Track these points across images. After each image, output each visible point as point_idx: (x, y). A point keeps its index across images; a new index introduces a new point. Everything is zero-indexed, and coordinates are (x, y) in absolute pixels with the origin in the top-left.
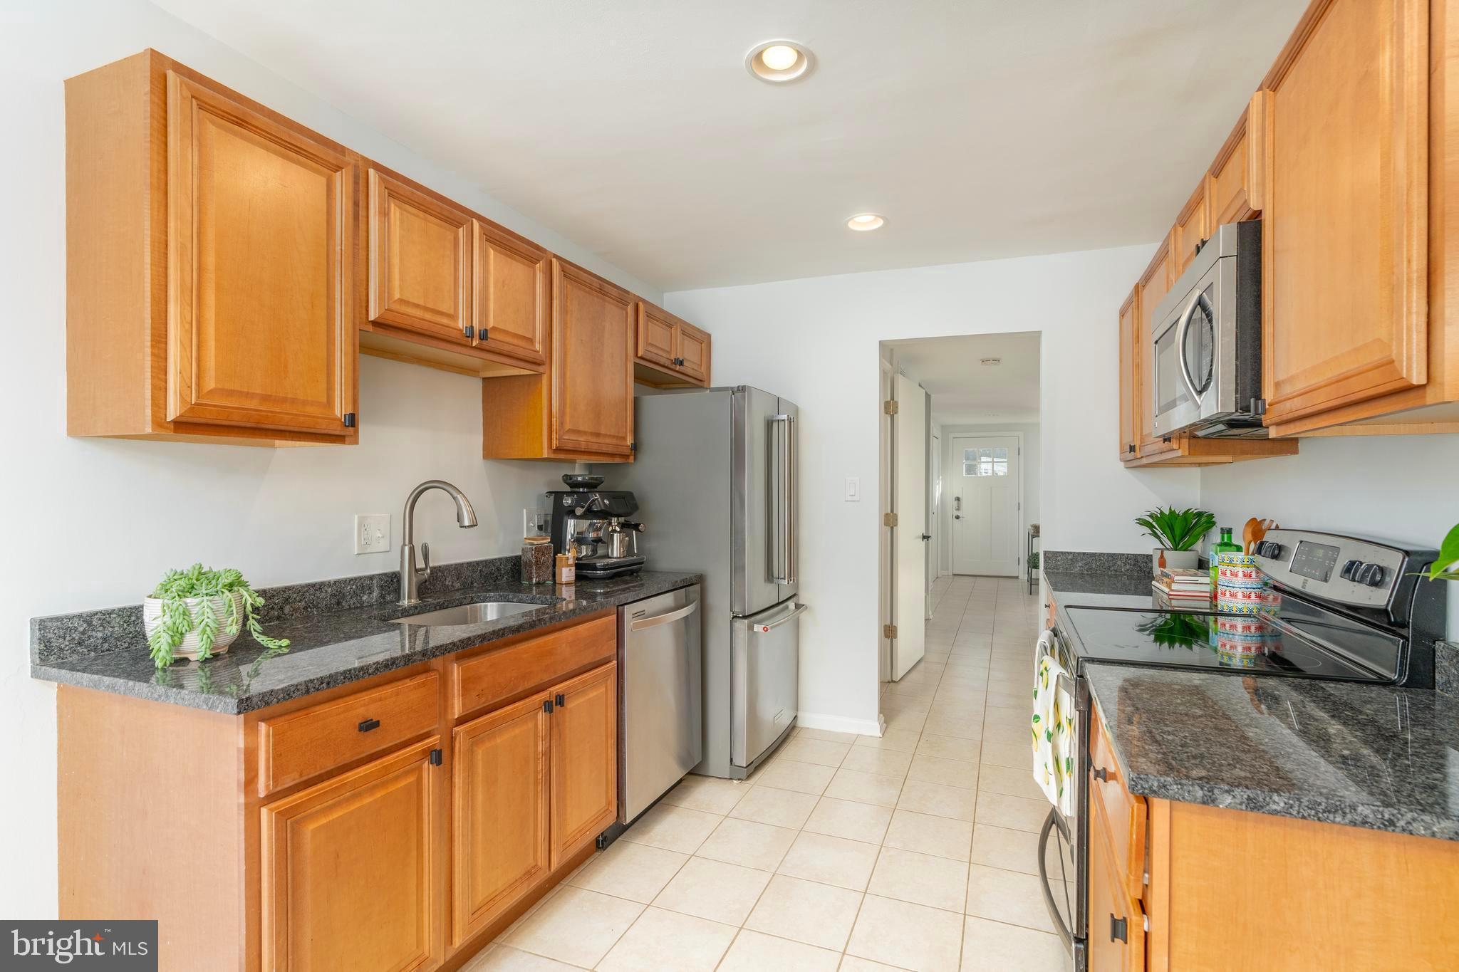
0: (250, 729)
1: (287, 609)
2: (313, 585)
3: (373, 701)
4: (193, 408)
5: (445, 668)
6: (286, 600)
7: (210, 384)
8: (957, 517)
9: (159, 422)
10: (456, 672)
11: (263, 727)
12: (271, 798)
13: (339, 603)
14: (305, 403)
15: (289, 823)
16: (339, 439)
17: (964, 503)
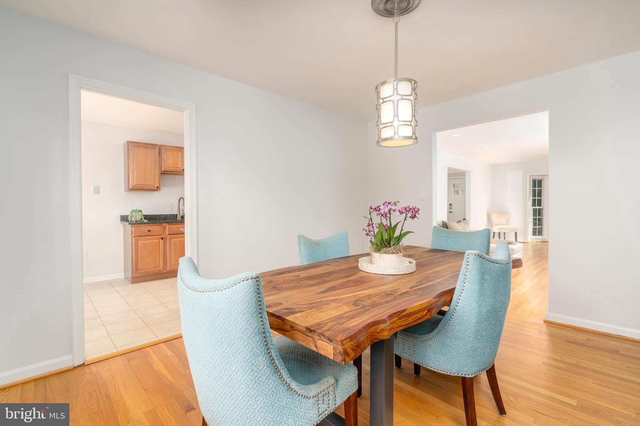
0: (132, 227)
1: (156, 218)
2: (161, 215)
3: (150, 228)
4: (133, 187)
5: (165, 226)
6: (156, 217)
7: (135, 184)
8: (451, 212)
9: (129, 189)
10: (167, 227)
11: (133, 227)
12: (134, 237)
13: (166, 218)
14: (150, 185)
15: (137, 241)
16: (157, 190)
17: (453, 206)
